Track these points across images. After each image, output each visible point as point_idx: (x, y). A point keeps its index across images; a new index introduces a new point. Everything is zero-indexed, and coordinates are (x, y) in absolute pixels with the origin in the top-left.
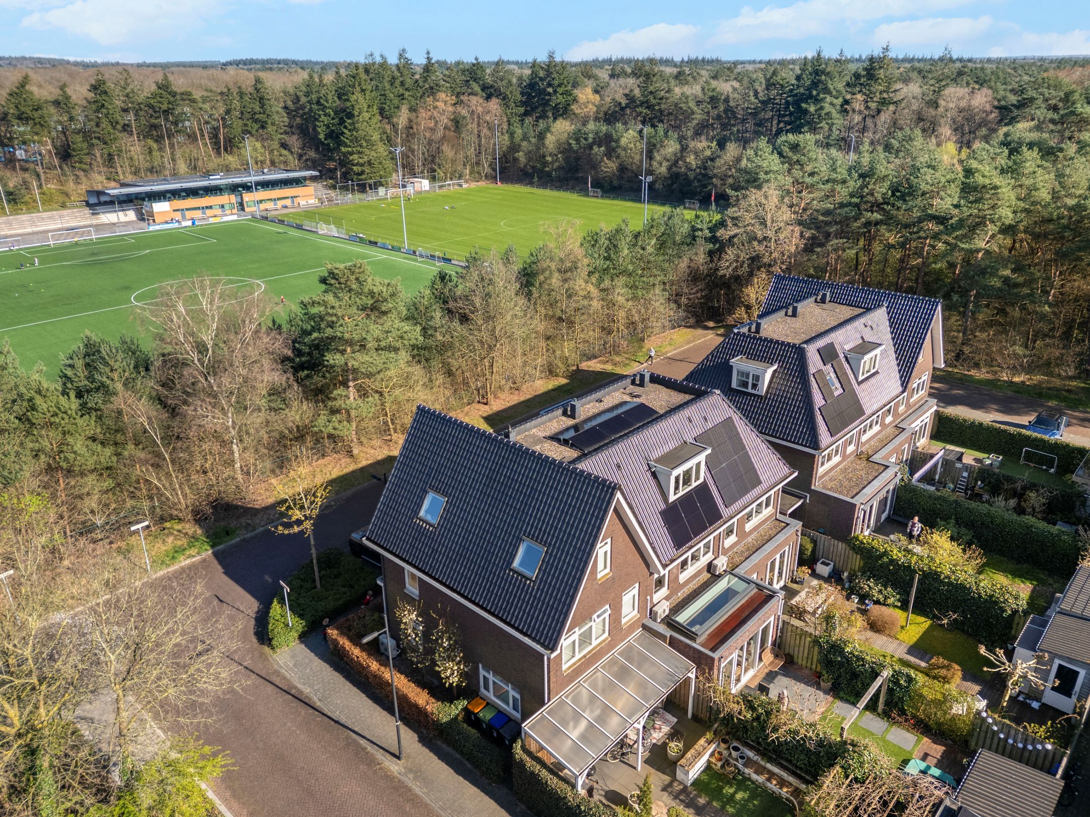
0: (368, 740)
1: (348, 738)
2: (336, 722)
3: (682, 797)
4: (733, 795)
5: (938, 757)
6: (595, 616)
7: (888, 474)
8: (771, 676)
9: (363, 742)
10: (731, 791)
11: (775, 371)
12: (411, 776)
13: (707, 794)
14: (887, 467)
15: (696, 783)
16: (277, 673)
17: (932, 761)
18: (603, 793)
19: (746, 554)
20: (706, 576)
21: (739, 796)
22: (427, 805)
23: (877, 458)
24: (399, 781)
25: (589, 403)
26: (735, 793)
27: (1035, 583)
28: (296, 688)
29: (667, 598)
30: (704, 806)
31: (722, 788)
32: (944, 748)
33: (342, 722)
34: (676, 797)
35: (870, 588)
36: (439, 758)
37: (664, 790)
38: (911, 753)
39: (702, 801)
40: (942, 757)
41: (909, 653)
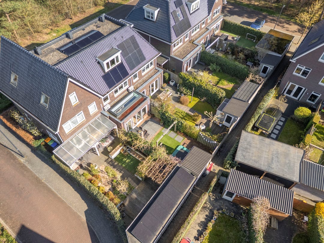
0: (14, 152)
1: (8, 151)
2: (5, 146)
3: (110, 163)
4: (126, 161)
5: (188, 144)
6: (76, 116)
7: (198, 48)
8: (146, 122)
9: (13, 152)
10: (125, 160)
11: (159, 11)
12: (27, 163)
13: (118, 161)
14: (198, 45)
15: (115, 158)
17: (186, 145)
18: (86, 164)
19: (142, 84)
20: (127, 92)
21: (127, 161)
22: (31, 171)
23: (196, 42)
24: (23, 164)
25: (79, 31)
26: (126, 160)
27: (235, 84)
29: (109, 103)
30: (116, 165)
31: (123, 159)
32: (190, 141)
33: (6, 146)
34: (108, 163)
35: (183, 90)
36: (37, 156)
37: (105, 161)
38: (180, 143)
39: (116, 164)
40: (189, 144)
41: (190, 111)
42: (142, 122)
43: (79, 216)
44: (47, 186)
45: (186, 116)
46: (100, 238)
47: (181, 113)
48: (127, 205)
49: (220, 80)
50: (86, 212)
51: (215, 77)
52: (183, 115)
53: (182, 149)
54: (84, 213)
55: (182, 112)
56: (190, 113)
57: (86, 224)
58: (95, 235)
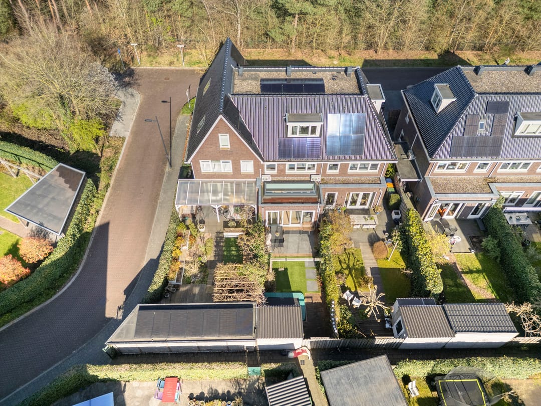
1: (168, 153)
2: (171, 146)
3: (218, 239)
4: (233, 251)
6: (221, 161)
7: (487, 196)
8: (301, 232)
9: (169, 157)
10: (234, 249)
11: (453, 102)
12: (167, 175)
13: (226, 244)
14: (492, 193)
15: (228, 239)
16: (176, 121)
17: (310, 300)
18: (201, 219)
19: (338, 182)
20: (308, 178)
21: (233, 252)
23: (493, 186)
24: (164, 174)
25: (308, 71)
26: (234, 251)
30: (221, 246)
31: (233, 246)
32: (321, 302)
34: (217, 237)
35: (395, 236)
37: (217, 233)
38: (306, 291)
39: (222, 244)
40: (315, 303)
41: (372, 269)
42: (299, 227)
43: (143, 258)
44: (156, 208)
45: (356, 270)
46: (134, 293)
47: (356, 260)
49: (478, 271)
50: (151, 260)
51: (477, 261)
52: (355, 264)
53: (298, 299)
54: (149, 259)
55: (358, 261)
56: (369, 271)
57: (140, 271)
58: (134, 287)
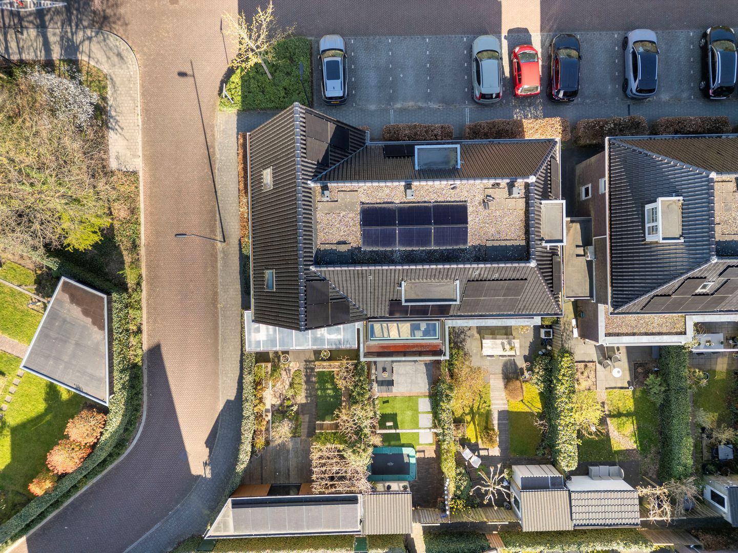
0: (220, 217)
1: (214, 206)
2: (216, 192)
3: (308, 371)
4: (328, 389)
5: (426, 457)
9: (218, 215)
10: (330, 387)
12: (222, 255)
13: (319, 379)
17: (421, 455)
21: (329, 391)
22: (217, 275)
24: (216, 252)
26: (330, 389)
27: (640, 448)
28: (214, 148)
30: (312, 382)
31: (328, 382)
32: (435, 456)
33: (218, 194)
34: (306, 368)
36: (239, 258)
37: (306, 361)
38: (419, 444)
39: (314, 379)
40: (428, 458)
41: (500, 413)
43: (218, 398)
45: (480, 415)
46: (217, 446)
47: (482, 402)
48: (273, 447)
49: (628, 415)
50: (228, 402)
51: (632, 400)
52: (480, 407)
53: (408, 456)
54: (226, 401)
55: (485, 402)
56: (495, 416)
57: (217, 415)
58: (215, 437)
